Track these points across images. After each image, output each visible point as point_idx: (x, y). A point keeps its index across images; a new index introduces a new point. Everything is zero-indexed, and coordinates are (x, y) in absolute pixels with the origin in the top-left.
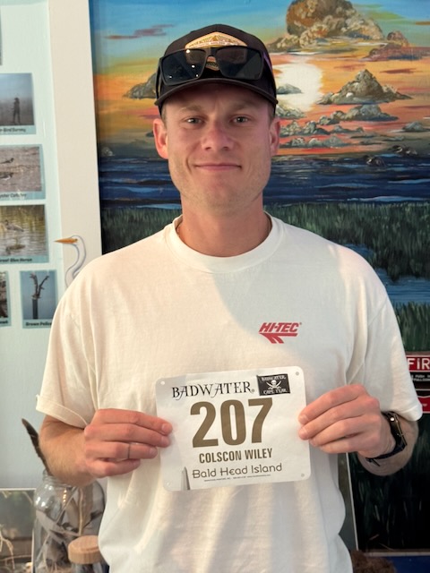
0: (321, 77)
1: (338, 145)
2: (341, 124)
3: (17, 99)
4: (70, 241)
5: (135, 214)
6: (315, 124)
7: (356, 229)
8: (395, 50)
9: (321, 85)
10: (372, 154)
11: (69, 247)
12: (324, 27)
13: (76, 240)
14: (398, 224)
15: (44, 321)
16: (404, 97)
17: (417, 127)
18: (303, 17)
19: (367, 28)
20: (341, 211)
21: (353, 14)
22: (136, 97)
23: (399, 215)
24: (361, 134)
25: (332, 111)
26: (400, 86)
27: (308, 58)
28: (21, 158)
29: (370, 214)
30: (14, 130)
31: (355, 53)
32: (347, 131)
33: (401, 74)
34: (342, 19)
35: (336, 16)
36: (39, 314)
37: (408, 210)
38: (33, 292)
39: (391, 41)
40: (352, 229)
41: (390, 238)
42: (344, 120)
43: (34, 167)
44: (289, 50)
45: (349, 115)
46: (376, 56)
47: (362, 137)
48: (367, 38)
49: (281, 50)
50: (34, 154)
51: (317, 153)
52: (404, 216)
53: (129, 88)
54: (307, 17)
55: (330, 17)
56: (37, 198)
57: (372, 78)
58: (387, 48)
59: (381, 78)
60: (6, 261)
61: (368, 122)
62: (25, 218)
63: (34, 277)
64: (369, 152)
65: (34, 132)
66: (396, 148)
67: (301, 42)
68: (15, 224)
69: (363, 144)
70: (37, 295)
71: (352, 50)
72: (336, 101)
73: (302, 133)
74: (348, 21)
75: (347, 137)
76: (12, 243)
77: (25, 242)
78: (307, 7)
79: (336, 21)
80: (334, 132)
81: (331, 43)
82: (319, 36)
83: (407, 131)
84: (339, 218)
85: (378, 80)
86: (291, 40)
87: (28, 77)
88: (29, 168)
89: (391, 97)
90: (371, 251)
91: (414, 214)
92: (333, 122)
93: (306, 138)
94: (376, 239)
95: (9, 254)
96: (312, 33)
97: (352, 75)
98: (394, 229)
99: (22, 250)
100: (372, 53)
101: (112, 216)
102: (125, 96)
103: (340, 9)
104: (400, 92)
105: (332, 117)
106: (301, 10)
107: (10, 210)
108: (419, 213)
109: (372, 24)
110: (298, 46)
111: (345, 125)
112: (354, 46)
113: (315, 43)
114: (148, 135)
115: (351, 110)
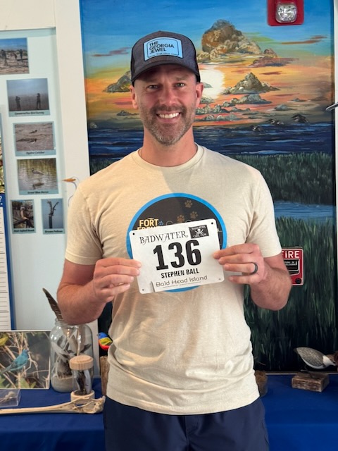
0: (223, 77)
1: (235, 119)
2: (237, 106)
3: (39, 94)
4: (71, 180)
6: (220, 107)
8: (269, 60)
9: (224, 83)
10: (256, 124)
11: (71, 184)
13: (74, 180)
14: (273, 168)
15: (56, 230)
16: (275, 89)
17: (284, 108)
18: (212, 41)
19: (251, 47)
21: (243, 39)
22: (110, 92)
23: (273, 162)
24: (249, 112)
25: (230, 98)
26: (272, 82)
27: (215, 66)
28: (41, 130)
29: (256, 162)
30: (37, 113)
31: (244, 63)
32: (240, 111)
33: (273, 75)
34: (235, 42)
35: (232, 40)
36: (53, 226)
37: (279, 159)
38: (49, 212)
39: (267, 55)
41: (268, 176)
42: (238, 104)
43: (49, 135)
44: (203, 62)
45: (242, 101)
46: (257, 64)
47: (250, 114)
48: (251, 53)
50: (49, 127)
51: (221, 124)
52: (277, 163)
53: (107, 86)
54: (214, 41)
55: (229, 41)
56: (51, 154)
57: (255, 78)
58: (264, 59)
59: (260, 78)
60: (33, 193)
61: (256, 105)
62: (44, 167)
63: (50, 203)
64: (254, 123)
65: (49, 114)
66: (271, 120)
67: (211, 56)
68: (38, 170)
69: (250, 118)
70: (52, 214)
71: (242, 61)
72: (233, 92)
73: (212, 112)
74: (240, 43)
75: (240, 115)
76: (36, 182)
77: (44, 181)
78: (214, 35)
79: (232, 43)
80: (232, 111)
81: (228, 57)
82: (222, 53)
83: (280, 110)
86: (204, 55)
87: (45, 80)
88: (46, 136)
89: (267, 89)
91: (283, 162)
92: (231, 105)
93: (215, 115)
95: (35, 189)
96: (218, 50)
97: (242, 76)
98: (271, 171)
99: (43, 186)
100: (254, 63)
102: (104, 91)
103: (234, 36)
104: (273, 86)
105: (231, 102)
106: (211, 37)
107: (35, 162)
109: (254, 44)
110: (209, 59)
111: (239, 107)
112: (244, 58)
113: (219, 57)
114: (119, 115)
115: (242, 98)
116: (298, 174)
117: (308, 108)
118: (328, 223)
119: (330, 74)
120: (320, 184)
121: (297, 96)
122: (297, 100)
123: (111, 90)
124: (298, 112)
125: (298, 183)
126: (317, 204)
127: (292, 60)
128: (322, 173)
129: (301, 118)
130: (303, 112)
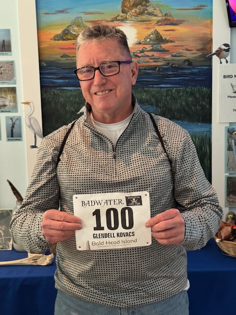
0: (136, 32)
1: (144, 62)
2: (145, 53)
3: (4, 40)
4: (27, 103)
5: (56, 92)
6: (134, 53)
7: (152, 99)
8: (168, 21)
9: (136, 36)
10: (158, 66)
11: (27, 105)
12: (138, 10)
13: (30, 103)
14: (170, 97)
15: (16, 138)
16: (172, 42)
17: (178, 55)
18: (128, 6)
19: (156, 11)
20: (145, 91)
22: (56, 40)
23: (170, 93)
24: (154, 57)
25: (141, 47)
26: (170, 37)
27: (130, 24)
28: (5, 66)
29: (158, 93)
30: (3, 54)
31: (151, 22)
32: (148, 56)
33: (170, 32)
34: (145, 7)
35: (142, 6)
36: (14, 135)
37: (174, 91)
38: (11, 126)
39: (166, 17)
40: (150, 99)
41: (166, 103)
42: (146, 51)
43: (11, 70)
44: (122, 20)
45: (149, 49)
46: (160, 23)
47: (154, 59)
48: (156, 16)
49: (119, 20)
50: (11, 65)
52: (172, 93)
53: (53, 36)
54: (130, 6)
55: (140, 6)
56: (13, 84)
57: (158, 33)
58: (164, 20)
59: (162, 33)
61: (158, 53)
62: (8, 93)
63: (12, 119)
64: (157, 65)
65: (11, 55)
66: (168, 63)
67: (128, 17)
68: (3, 95)
69: (154, 62)
70: (13, 127)
71: (150, 21)
72: (143, 43)
74: (148, 8)
75: (148, 59)
76: (2, 103)
77: (7, 103)
78: (130, 1)
79: (142, 8)
80: (142, 56)
81: (140, 18)
82: (135, 14)
83: (173, 56)
84: (144, 94)
85: (161, 34)
86: (123, 16)
87: (8, 31)
88: (9, 70)
89: (166, 41)
90: (158, 108)
91: (176, 92)
92: (142, 52)
94: (160, 103)
95: (0, 109)
96: (133, 13)
97: (150, 32)
98: (168, 99)
99: (6, 107)
100: (158, 22)
101: (46, 92)
102: (51, 39)
103: (144, 3)
104: (171, 39)
105: (141, 50)
106: (127, 3)
108: (178, 92)
109: (158, 9)
110: (126, 18)
111: (146, 53)
112: (150, 19)
113: (133, 18)
114: (62, 57)
115: (149, 47)
116: (186, 101)
117: (194, 55)
118: (206, 136)
119: (209, 32)
120: (201, 109)
121: (187, 47)
122: (187, 50)
123: (56, 38)
124: (188, 58)
125: (186, 108)
126: (199, 122)
127: (184, 21)
128: (203, 101)
129: (189, 62)
130: (191, 58)
